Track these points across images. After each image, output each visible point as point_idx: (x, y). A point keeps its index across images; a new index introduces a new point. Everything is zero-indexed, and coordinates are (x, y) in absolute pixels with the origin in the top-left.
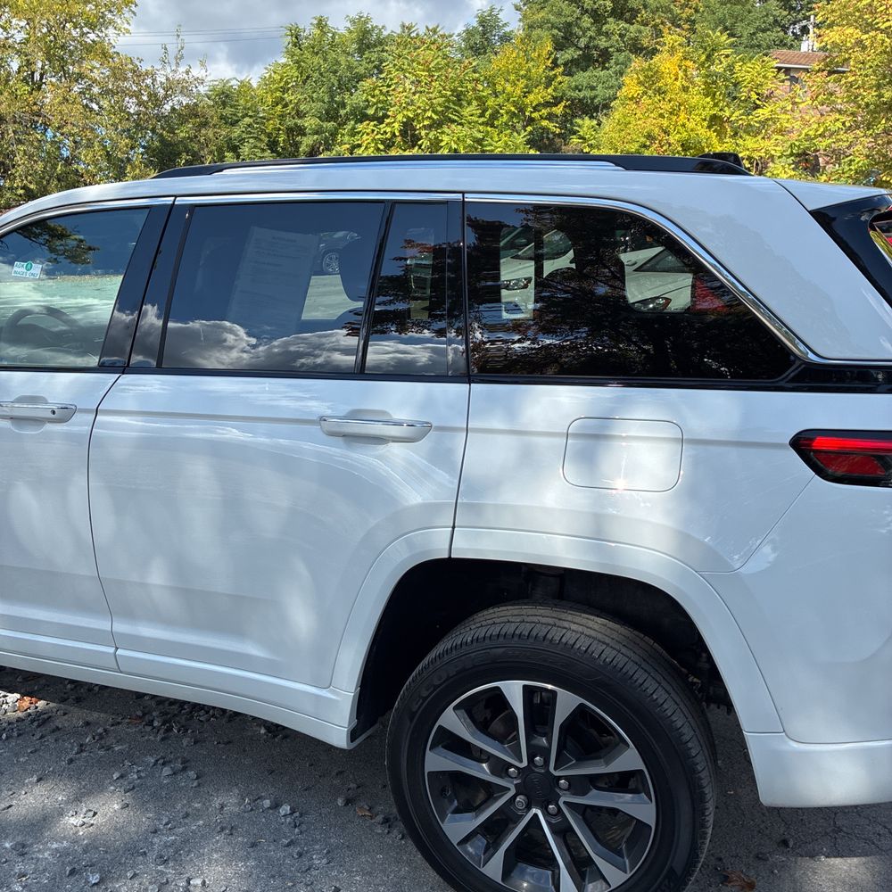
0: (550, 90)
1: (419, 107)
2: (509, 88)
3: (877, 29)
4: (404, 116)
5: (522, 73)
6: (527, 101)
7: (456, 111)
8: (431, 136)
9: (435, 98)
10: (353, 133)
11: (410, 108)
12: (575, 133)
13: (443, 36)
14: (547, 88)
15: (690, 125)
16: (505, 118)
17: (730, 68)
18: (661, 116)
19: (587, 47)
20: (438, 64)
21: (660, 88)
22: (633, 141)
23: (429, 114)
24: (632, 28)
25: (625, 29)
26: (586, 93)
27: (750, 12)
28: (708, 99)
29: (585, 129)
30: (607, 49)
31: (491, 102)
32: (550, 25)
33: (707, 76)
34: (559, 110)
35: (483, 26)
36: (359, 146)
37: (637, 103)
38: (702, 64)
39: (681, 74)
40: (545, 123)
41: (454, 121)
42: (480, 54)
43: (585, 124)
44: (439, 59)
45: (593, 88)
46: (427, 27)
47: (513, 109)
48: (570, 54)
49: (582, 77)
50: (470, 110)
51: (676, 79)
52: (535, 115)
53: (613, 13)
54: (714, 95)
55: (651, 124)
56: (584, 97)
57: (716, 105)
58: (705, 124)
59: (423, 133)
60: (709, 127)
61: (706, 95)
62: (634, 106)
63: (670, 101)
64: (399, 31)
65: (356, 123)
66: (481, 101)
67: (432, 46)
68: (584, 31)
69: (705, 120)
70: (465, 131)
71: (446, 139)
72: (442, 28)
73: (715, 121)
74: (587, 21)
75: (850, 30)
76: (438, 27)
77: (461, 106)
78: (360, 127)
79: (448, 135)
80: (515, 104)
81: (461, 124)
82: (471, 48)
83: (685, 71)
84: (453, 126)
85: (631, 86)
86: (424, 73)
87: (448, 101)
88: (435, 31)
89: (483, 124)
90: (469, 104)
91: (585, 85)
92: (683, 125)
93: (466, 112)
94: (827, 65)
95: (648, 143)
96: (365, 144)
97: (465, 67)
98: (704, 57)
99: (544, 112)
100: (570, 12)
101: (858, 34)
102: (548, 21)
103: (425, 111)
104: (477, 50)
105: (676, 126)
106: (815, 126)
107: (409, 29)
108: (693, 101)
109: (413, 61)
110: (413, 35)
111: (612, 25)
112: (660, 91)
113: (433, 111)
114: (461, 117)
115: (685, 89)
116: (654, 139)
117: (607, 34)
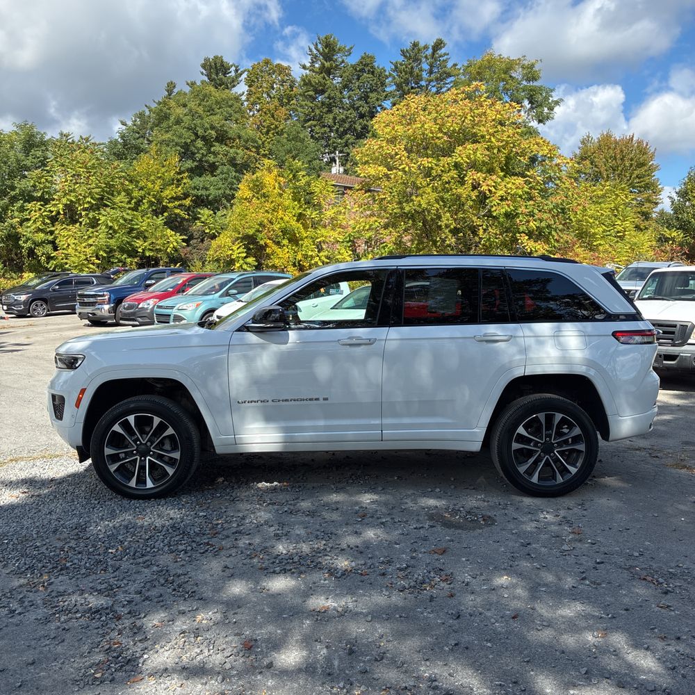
0: (179, 189)
1: (81, 194)
2: (150, 185)
3: (396, 169)
4: (68, 199)
5: (159, 175)
6: (163, 195)
7: (110, 199)
8: (90, 216)
9: (93, 189)
10: (22, 209)
11: (73, 194)
12: (199, 219)
13: (94, 144)
14: (177, 187)
15: (286, 218)
16: (146, 206)
17: (308, 184)
18: (267, 211)
19: (200, 160)
20: (94, 164)
21: (264, 193)
22: (250, 227)
23: (89, 199)
24: (232, 151)
25: (227, 151)
26: (204, 192)
27: (307, 147)
28: (296, 203)
29: (206, 217)
30: (214, 163)
31: (136, 194)
32: (174, 144)
33: (295, 188)
34: (187, 202)
35: (124, 140)
36: (28, 220)
37: (249, 202)
38: (291, 180)
39: (277, 185)
40: (177, 211)
41: (108, 206)
42: (121, 159)
43: (205, 213)
44: (94, 161)
45: (207, 189)
46: (81, 137)
47: (153, 200)
48: (189, 164)
49: (198, 181)
50: (120, 199)
51: (275, 188)
52: (169, 205)
53: (217, 140)
54: (300, 200)
55: (262, 217)
56: (201, 195)
57: (301, 207)
58: (295, 218)
59: (83, 213)
60: (298, 221)
61: (294, 200)
62: (248, 204)
63: (272, 202)
64: (58, 137)
65: (25, 202)
66: (128, 193)
67: (87, 150)
68: (199, 149)
69: (295, 216)
70: (118, 213)
71: (103, 219)
72: (93, 138)
73: (300, 217)
74: (199, 143)
75: (380, 168)
76: (90, 136)
77: (113, 195)
78: (29, 206)
79: (104, 216)
80: (154, 196)
81: (113, 208)
82: (114, 154)
83: (279, 183)
84: (108, 209)
85: (244, 191)
86: (82, 170)
87: (103, 191)
88: (87, 140)
89: (129, 209)
90: (119, 193)
91: (201, 186)
92: (282, 219)
93: (117, 199)
94: (363, 187)
95: (261, 229)
96: (34, 218)
97: (115, 168)
98: (291, 176)
99: (177, 203)
100: (188, 136)
101: (385, 170)
102: (173, 140)
103: (85, 197)
104: (120, 156)
105: (277, 219)
106: (363, 224)
107: (67, 137)
108: (287, 203)
109: (73, 160)
110: (70, 141)
111: (217, 147)
112: (264, 196)
113: (92, 198)
114: (114, 203)
115: (281, 195)
116: (264, 226)
117: (214, 153)
